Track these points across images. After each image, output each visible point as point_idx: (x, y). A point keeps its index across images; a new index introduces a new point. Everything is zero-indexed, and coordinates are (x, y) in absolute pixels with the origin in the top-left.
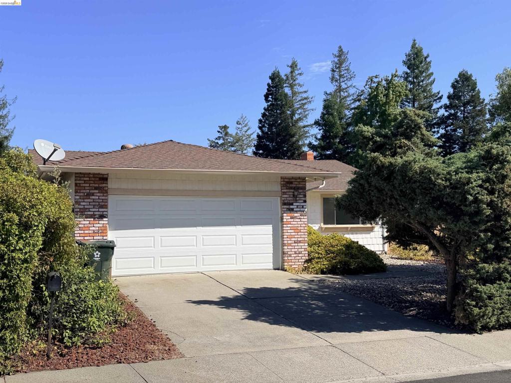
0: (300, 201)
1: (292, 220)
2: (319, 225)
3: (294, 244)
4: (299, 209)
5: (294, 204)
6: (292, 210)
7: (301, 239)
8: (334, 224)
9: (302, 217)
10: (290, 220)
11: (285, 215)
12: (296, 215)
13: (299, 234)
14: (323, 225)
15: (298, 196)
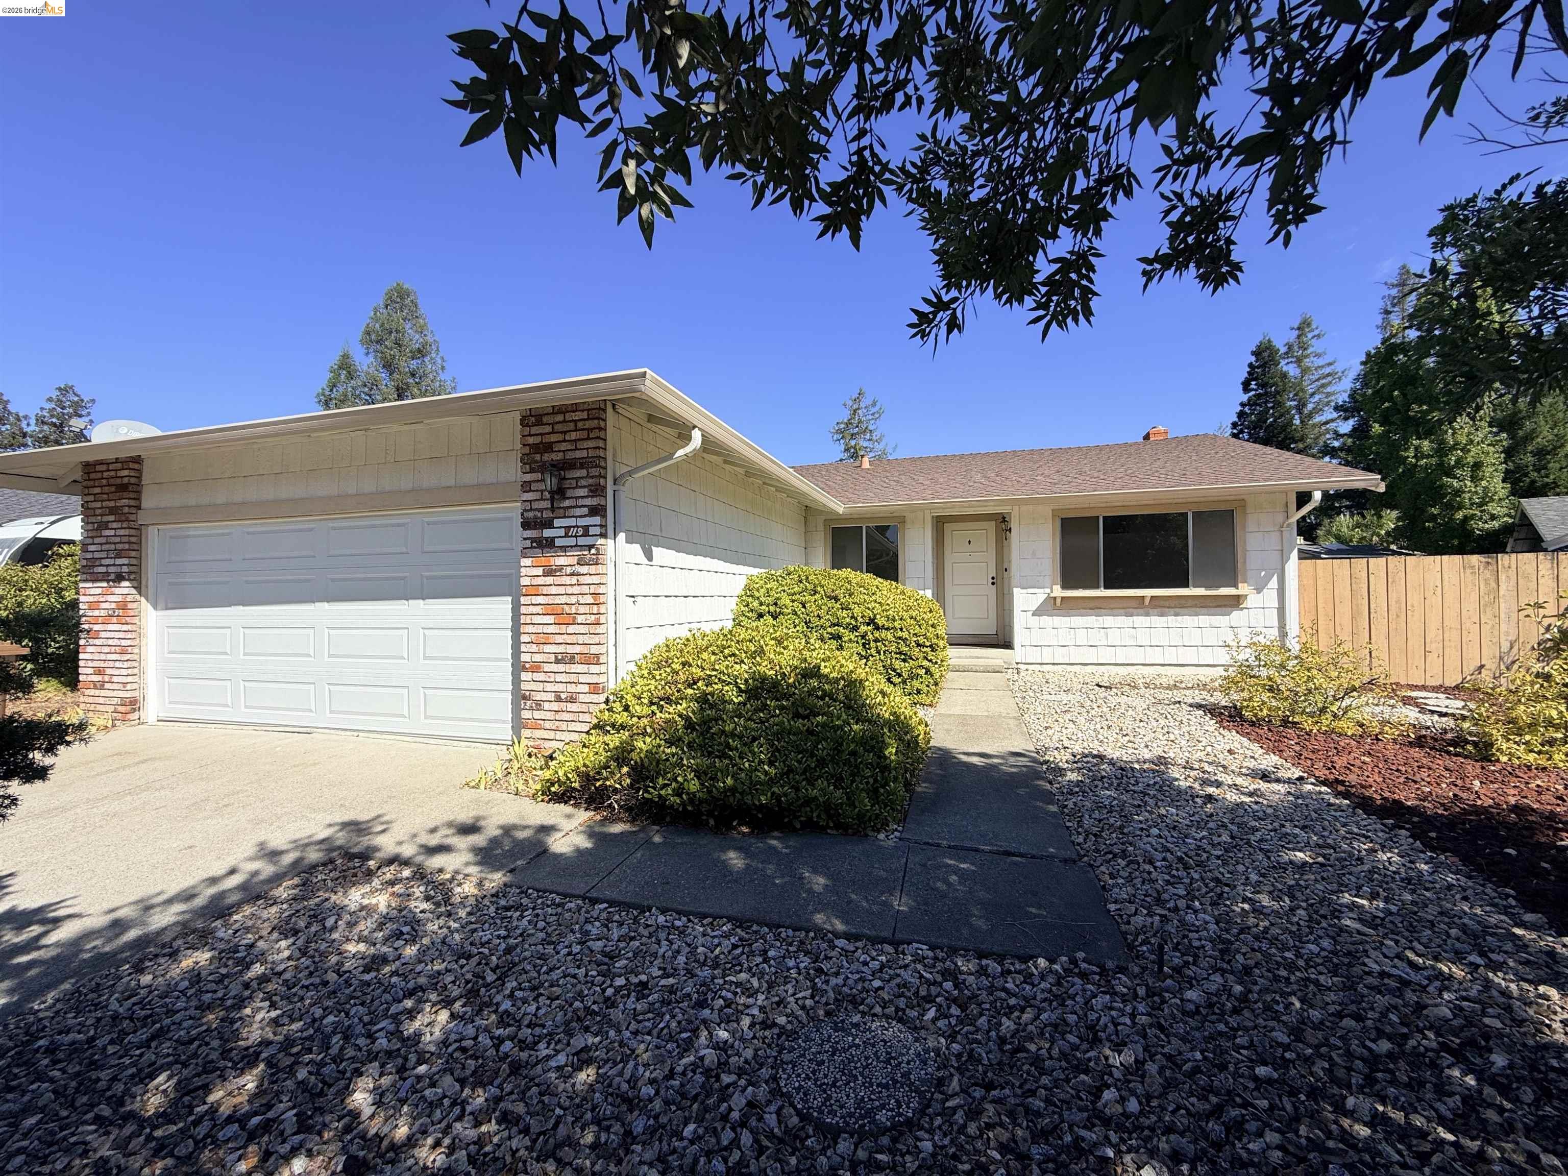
2: (1048, 590)
3: (554, 667)
6: (549, 544)
8: (1098, 587)
9: (584, 569)
10: (540, 581)
13: (571, 629)
14: (1058, 592)
15: (569, 493)
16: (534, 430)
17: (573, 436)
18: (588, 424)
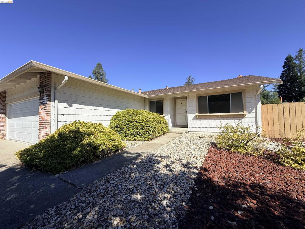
0: (45, 96)
1: (42, 111)
2: (195, 114)
3: (42, 129)
4: (45, 102)
5: (43, 98)
6: (42, 103)
7: (44, 126)
8: (207, 113)
9: (46, 108)
11: (40, 107)
12: (43, 107)
13: (44, 121)
14: (198, 114)
15: (44, 92)
16: (41, 79)
17: (45, 80)
18: (47, 77)
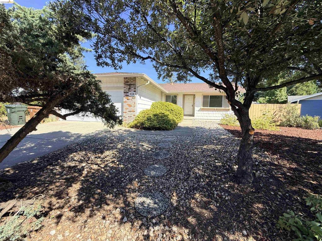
0: (132, 91)
1: (128, 101)
2: (200, 107)
3: (128, 112)
4: (131, 95)
5: (129, 93)
6: (128, 95)
7: (132, 110)
8: (208, 107)
9: (133, 99)
10: (126, 101)
11: (125, 98)
12: (129, 98)
13: (131, 107)
14: (202, 107)
15: (131, 89)
16: (126, 79)
17: (132, 81)
18: (134, 79)
